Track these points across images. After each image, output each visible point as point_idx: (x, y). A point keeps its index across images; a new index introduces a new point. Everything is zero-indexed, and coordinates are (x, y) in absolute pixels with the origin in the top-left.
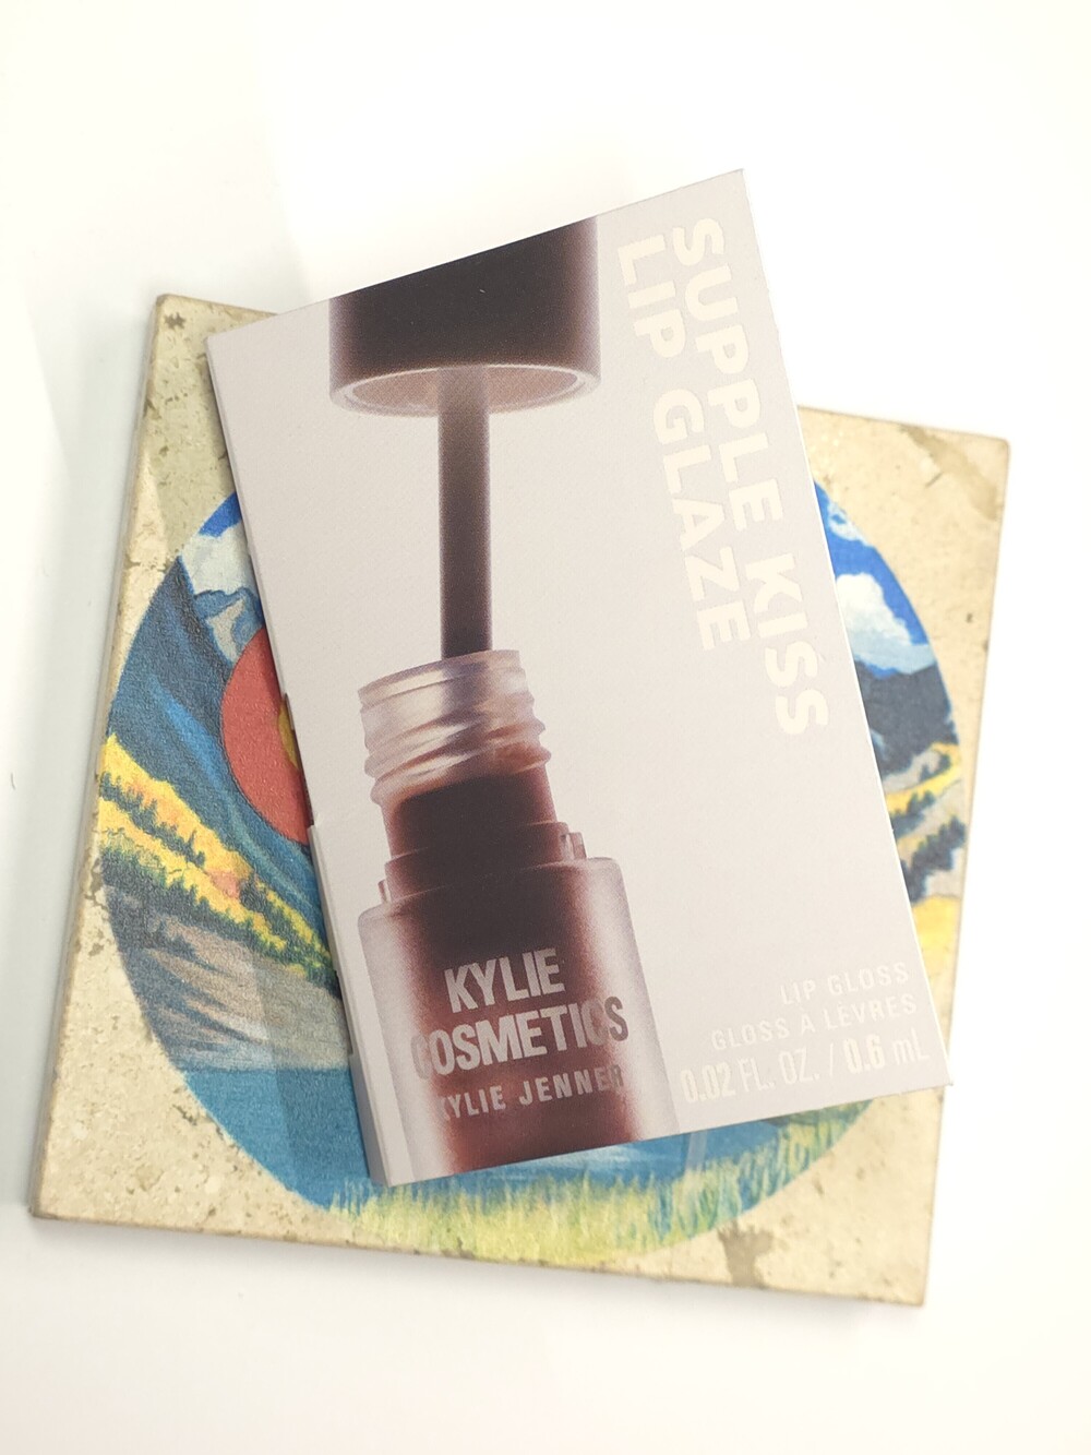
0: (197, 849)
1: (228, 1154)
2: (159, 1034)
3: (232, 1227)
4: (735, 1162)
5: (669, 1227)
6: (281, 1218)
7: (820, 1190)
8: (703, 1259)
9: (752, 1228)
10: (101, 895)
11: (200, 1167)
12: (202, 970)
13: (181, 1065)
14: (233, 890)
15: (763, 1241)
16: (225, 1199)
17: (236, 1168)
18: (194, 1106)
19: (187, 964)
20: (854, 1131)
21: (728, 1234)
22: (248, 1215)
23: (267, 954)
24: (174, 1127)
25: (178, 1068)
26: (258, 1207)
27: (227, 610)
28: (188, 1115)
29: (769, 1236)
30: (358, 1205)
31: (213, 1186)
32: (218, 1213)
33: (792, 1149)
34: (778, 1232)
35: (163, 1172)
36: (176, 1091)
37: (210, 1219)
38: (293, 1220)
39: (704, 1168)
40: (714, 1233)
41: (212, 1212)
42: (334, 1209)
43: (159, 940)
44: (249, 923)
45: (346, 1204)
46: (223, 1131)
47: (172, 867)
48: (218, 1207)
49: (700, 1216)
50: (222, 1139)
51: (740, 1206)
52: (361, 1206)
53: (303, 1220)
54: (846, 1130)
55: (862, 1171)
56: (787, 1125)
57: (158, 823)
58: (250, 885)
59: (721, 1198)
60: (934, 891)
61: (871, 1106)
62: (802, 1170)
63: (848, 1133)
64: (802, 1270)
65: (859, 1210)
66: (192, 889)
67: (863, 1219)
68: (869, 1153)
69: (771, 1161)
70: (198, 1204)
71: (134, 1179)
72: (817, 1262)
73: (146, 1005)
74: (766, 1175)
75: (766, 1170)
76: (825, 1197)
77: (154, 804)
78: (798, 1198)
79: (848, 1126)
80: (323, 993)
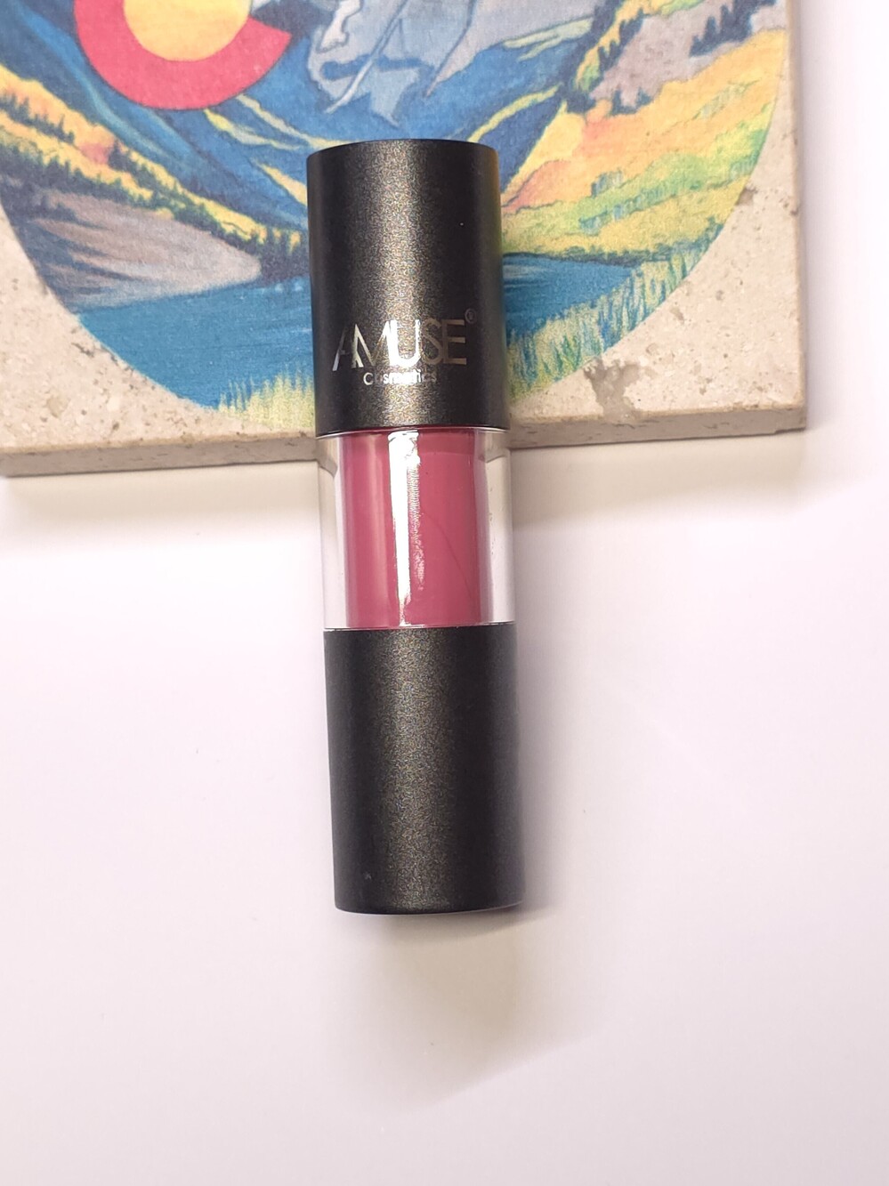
0: (66, 130)
1: (124, 376)
2: (52, 287)
3: (135, 436)
4: (593, 306)
5: (534, 373)
6: (176, 423)
7: (681, 317)
8: (572, 397)
9: (617, 362)
11: (101, 391)
12: (82, 229)
14: (101, 157)
15: (627, 371)
16: (126, 414)
17: (132, 387)
18: (90, 341)
19: (69, 225)
20: (706, 258)
21: (594, 371)
22: (148, 424)
23: (136, 206)
24: (75, 361)
25: (71, 312)
26: (155, 415)
28: (85, 350)
29: (635, 366)
30: (243, 401)
31: (114, 404)
32: (121, 426)
33: (647, 289)
34: (644, 361)
35: (69, 400)
36: (74, 331)
37: (116, 432)
38: (187, 422)
39: (562, 317)
40: (580, 373)
41: (116, 426)
42: (222, 408)
43: (43, 211)
44: (118, 182)
45: (233, 402)
46: (118, 358)
47: (49, 149)
48: (121, 422)
49: (565, 359)
50: (117, 365)
51: (602, 345)
52: (246, 402)
53: (196, 421)
54: (699, 260)
55: (721, 292)
56: (640, 265)
57: (31, 116)
58: (116, 150)
59: (583, 342)
60: (760, 27)
61: (722, 232)
62: (660, 303)
63: (701, 262)
64: (671, 391)
65: (724, 328)
66: (67, 164)
67: (728, 335)
68: (726, 276)
69: (628, 299)
70: (102, 421)
71: (46, 409)
72: (687, 383)
73: (39, 265)
74: (625, 313)
75: (624, 309)
76: (687, 322)
77: (26, 101)
78: (659, 328)
79: (701, 254)
80: (190, 229)
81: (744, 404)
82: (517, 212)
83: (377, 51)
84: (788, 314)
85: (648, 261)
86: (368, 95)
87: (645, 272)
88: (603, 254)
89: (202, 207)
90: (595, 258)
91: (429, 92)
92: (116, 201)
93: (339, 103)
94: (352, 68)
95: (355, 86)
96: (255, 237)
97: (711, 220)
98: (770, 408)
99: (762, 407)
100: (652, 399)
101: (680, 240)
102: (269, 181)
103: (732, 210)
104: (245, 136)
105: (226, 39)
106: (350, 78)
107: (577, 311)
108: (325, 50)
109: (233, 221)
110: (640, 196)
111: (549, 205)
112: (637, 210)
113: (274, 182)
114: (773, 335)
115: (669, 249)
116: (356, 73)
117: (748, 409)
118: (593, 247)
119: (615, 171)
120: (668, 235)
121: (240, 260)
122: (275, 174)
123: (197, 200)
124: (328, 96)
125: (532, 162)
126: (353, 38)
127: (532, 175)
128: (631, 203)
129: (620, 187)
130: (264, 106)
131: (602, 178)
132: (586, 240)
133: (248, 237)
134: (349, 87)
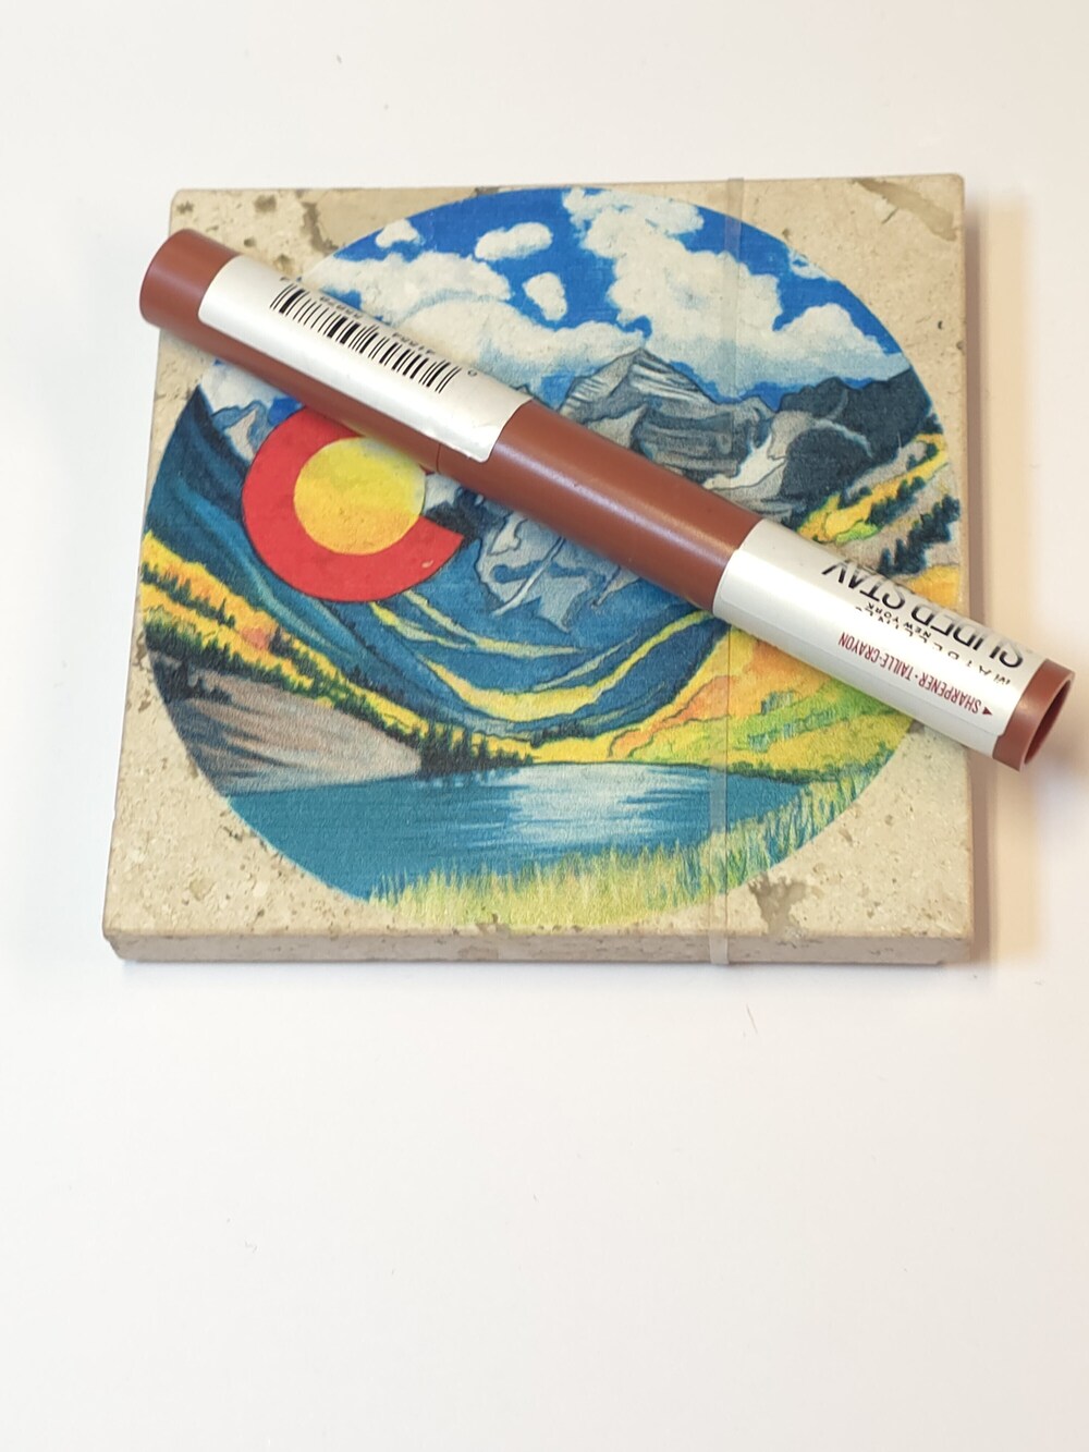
0: (228, 614)
1: (273, 862)
2: (204, 769)
3: (280, 925)
4: (760, 821)
5: (699, 885)
6: (325, 912)
7: (849, 839)
8: (736, 911)
9: (783, 879)
10: (146, 662)
11: (248, 876)
12: (238, 712)
13: (225, 792)
14: (262, 643)
15: (792, 890)
16: (272, 901)
17: (280, 874)
18: (238, 825)
19: (224, 709)
20: (875, 782)
21: (759, 886)
22: (294, 913)
23: (295, 692)
24: (222, 845)
25: (222, 795)
26: (303, 904)
27: (243, 420)
28: (234, 833)
29: (803, 885)
30: (395, 893)
31: (261, 891)
32: (266, 914)
33: (815, 808)
34: (811, 881)
35: (213, 884)
36: (222, 815)
37: (259, 920)
38: (336, 912)
39: (728, 829)
40: (745, 887)
41: (261, 913)
42: (373, 900)
43: (199, 692)
44: (278, 668)
45: (385, 894)
46: (267, 843)
47: (208, 631)
48: (266, 910)
49: (729, 873)
50: (266, 850)
51: (768, 861)
52: (399, 895)
53: (345, 913)
54: (869, 783)
55: (890, 817)
56: (808, 783)
57: (192, 597)
58: (277, 638)
59: (748, 855)
60: (934, 562)
61: (892, 759)
62: (828, 822)
63: (871, 785)
64: (838, 913)
65: (892, 852)
66: (226, 648)
67: (896, 860)
68: (896, 801)
69: (796, 817)
70: (247, 908)
71: (188, 891)
72: (854, 905)
73: (191, 746)
74: (792, 831)
75: (792, 826)
76: (855, 844)
77: (188, 582)
78: (827, 846)
79: (871, 779)
80: (349, 719)
81: (913, 930)
82: (686, 723)
83: (549, 559)
84: (958, 843)
85: (817, 780)
86: (538, 600)
87: (814, 791)
88: (772, 770)
89: (364, 698)
90: (763, 774)
91: (600, 601)
92: (275, 687)
93: (508, 606)
94: (523, 574)
95: (525, 590)
96: (416, 733)
97: (882, 745)
98: (939, 936)
99: (930, 935)
100: (818, 918)
101: (849, 763)
102: (434, 679)
103: (903, 737)
104: (412, 632)
105: (398, 536)
106: (521, 582)
107: (743, 825)
108: (497, 554)
109: (395, 714)
110: (811, 716)
111: (717, 719)
112: (808, 730)
113: (439, 679)
114: (943, 863)
115: (839, 771)
116: (528, 577)
117: (917, 935)
118: (761, 764)
119: (786, 690)
120: (838, 756)
121: (400, 752)
122: (441, 671)
123: (359, 691)
124: (496, 597)
125: (702, 676)
126: (524, 542)
127: (701, 689)
128: (801, 723)
129: (791, 706)
130: (432, 603)
131: (773, 697)
132: (755, 756)
133: (408, 731)
134: (519, 591)
